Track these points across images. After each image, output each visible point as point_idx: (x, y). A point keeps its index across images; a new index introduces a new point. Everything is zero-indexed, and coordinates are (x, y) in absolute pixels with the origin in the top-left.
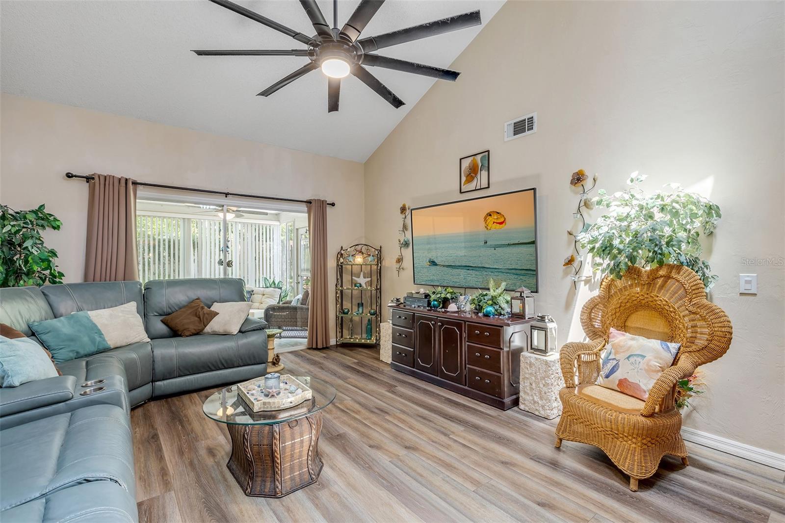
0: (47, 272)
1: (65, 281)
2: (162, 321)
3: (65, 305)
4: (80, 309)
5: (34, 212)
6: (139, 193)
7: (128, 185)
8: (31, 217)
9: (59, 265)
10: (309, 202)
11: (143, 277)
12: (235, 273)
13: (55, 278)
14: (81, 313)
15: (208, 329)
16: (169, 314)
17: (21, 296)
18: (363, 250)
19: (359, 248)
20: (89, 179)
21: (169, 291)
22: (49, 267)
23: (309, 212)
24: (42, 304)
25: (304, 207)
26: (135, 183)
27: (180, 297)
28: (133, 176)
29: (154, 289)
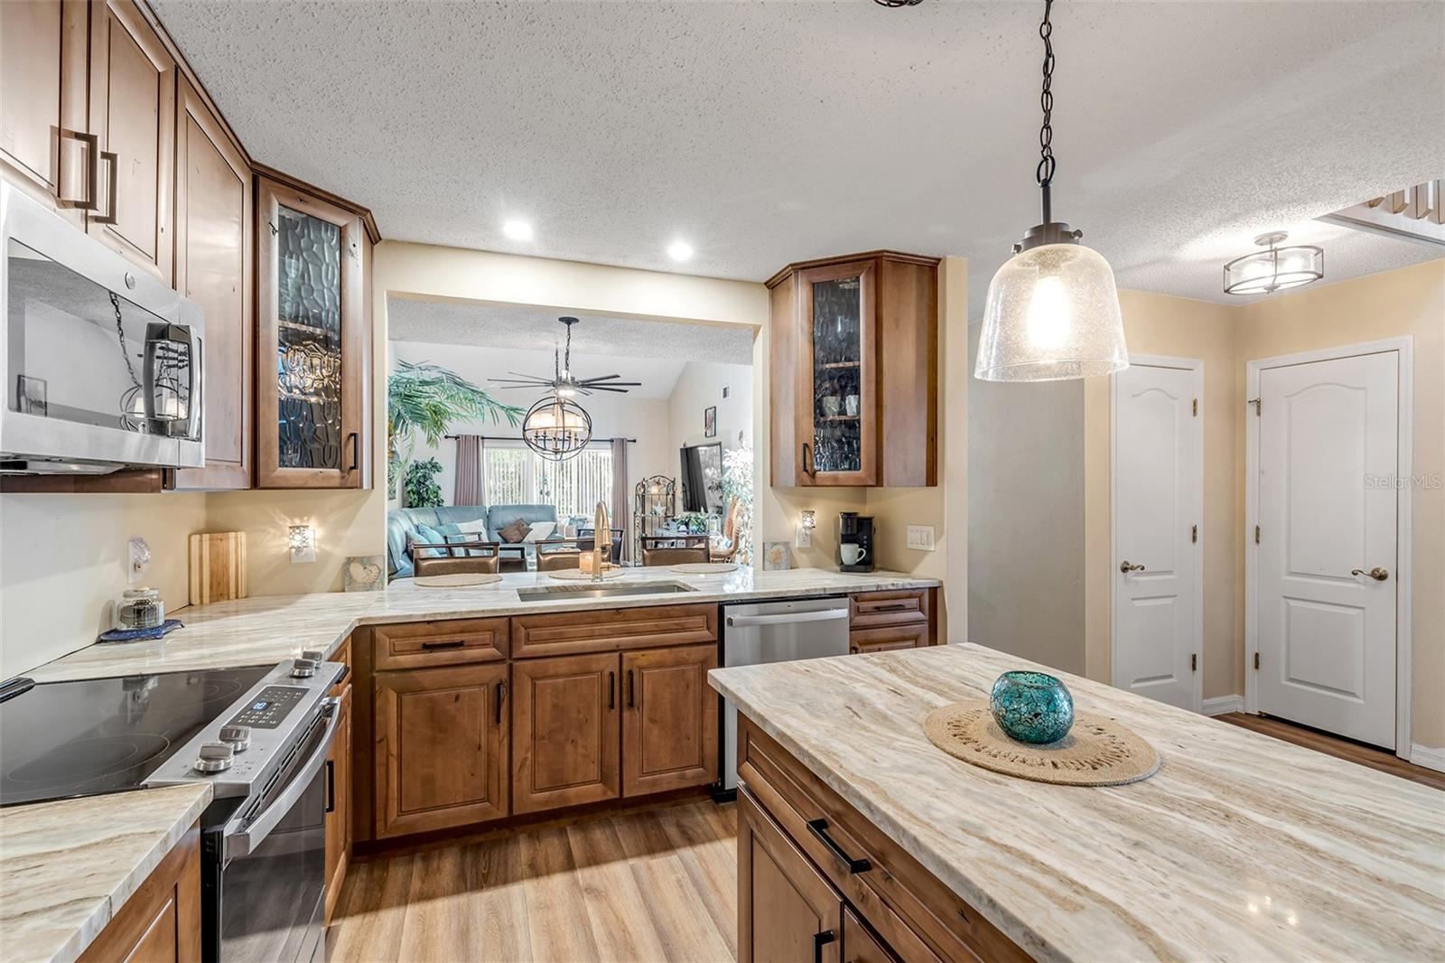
0: (435, 499)
1: (445, 505)
2: (499, 534)
3: (445, 519)
4: (452, 522)
5: (430, 463)
6: (485, 444)
7: (479, 439)
8: (429, 466)
9: (442, 494)
10: (612, 441)
11: (489, 502)
12: (548, 501)
13: (439, 503)
14: (454, 524)
15: (525, 540)
16: (502, 529)
17: (427, 512)
18: (661, 482)
19: (657, 479)
20: (456, 438)
21: (501, 513)
22: (437, 497)
23: (612, 449)
24: (435, 517)
25: (608, 445)
26: (483, 438)
27: (510, 518)
28: (480, 435)
29: (494, 511)
